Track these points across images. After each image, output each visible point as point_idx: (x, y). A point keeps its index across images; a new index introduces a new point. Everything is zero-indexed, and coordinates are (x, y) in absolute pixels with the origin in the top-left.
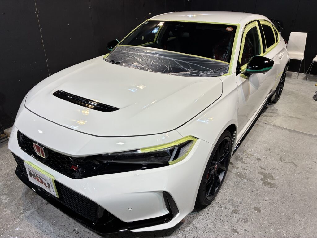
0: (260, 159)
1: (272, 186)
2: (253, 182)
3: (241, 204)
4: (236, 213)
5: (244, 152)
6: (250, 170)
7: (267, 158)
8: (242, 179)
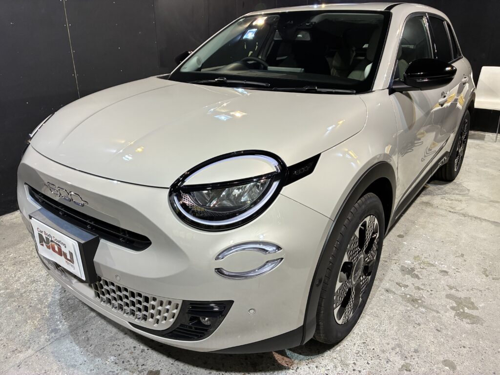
0: (446, 272)
1: (474, 320)
2: (438, 312)
3: (418, 354)
4: (410, 371)
5: (415, 258)
6: (429, 290)
7: (459, 271)
8: (417, 306)
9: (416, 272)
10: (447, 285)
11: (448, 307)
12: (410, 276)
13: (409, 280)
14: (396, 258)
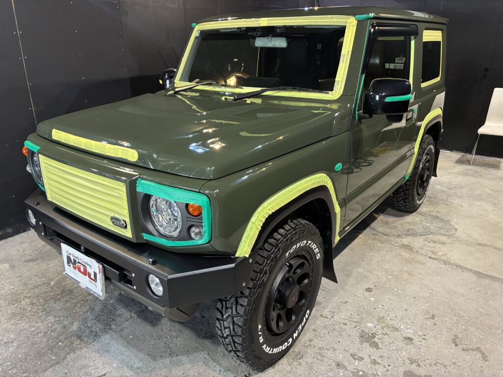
0: (410, 339)
5: (381, 319)
6: (387, 366)
7: (426, 337)
9: (376, 340)
10: (409, 358)
12: (368, 345)
13: (366, 351)
14: (357, 320)
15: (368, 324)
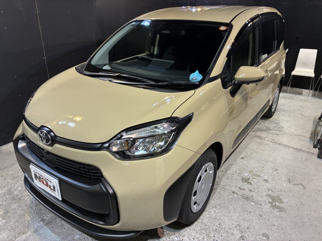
0: (267, 180)
1: (281, 209)
2: (261, 205)
3: (249, 230)
4: (244, 240)
5: (250, 172)
6: (257, 192)
7: (274, 179)
8: (249, 201)
9: (250, 181)
10: (267, 189)
11: (267, 202)
12: (246, 183)
13: (246, 186)
14: (239, 172)
15: (245, 174)
